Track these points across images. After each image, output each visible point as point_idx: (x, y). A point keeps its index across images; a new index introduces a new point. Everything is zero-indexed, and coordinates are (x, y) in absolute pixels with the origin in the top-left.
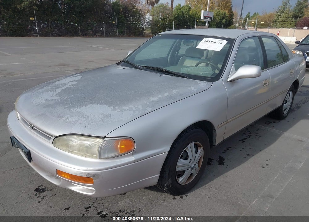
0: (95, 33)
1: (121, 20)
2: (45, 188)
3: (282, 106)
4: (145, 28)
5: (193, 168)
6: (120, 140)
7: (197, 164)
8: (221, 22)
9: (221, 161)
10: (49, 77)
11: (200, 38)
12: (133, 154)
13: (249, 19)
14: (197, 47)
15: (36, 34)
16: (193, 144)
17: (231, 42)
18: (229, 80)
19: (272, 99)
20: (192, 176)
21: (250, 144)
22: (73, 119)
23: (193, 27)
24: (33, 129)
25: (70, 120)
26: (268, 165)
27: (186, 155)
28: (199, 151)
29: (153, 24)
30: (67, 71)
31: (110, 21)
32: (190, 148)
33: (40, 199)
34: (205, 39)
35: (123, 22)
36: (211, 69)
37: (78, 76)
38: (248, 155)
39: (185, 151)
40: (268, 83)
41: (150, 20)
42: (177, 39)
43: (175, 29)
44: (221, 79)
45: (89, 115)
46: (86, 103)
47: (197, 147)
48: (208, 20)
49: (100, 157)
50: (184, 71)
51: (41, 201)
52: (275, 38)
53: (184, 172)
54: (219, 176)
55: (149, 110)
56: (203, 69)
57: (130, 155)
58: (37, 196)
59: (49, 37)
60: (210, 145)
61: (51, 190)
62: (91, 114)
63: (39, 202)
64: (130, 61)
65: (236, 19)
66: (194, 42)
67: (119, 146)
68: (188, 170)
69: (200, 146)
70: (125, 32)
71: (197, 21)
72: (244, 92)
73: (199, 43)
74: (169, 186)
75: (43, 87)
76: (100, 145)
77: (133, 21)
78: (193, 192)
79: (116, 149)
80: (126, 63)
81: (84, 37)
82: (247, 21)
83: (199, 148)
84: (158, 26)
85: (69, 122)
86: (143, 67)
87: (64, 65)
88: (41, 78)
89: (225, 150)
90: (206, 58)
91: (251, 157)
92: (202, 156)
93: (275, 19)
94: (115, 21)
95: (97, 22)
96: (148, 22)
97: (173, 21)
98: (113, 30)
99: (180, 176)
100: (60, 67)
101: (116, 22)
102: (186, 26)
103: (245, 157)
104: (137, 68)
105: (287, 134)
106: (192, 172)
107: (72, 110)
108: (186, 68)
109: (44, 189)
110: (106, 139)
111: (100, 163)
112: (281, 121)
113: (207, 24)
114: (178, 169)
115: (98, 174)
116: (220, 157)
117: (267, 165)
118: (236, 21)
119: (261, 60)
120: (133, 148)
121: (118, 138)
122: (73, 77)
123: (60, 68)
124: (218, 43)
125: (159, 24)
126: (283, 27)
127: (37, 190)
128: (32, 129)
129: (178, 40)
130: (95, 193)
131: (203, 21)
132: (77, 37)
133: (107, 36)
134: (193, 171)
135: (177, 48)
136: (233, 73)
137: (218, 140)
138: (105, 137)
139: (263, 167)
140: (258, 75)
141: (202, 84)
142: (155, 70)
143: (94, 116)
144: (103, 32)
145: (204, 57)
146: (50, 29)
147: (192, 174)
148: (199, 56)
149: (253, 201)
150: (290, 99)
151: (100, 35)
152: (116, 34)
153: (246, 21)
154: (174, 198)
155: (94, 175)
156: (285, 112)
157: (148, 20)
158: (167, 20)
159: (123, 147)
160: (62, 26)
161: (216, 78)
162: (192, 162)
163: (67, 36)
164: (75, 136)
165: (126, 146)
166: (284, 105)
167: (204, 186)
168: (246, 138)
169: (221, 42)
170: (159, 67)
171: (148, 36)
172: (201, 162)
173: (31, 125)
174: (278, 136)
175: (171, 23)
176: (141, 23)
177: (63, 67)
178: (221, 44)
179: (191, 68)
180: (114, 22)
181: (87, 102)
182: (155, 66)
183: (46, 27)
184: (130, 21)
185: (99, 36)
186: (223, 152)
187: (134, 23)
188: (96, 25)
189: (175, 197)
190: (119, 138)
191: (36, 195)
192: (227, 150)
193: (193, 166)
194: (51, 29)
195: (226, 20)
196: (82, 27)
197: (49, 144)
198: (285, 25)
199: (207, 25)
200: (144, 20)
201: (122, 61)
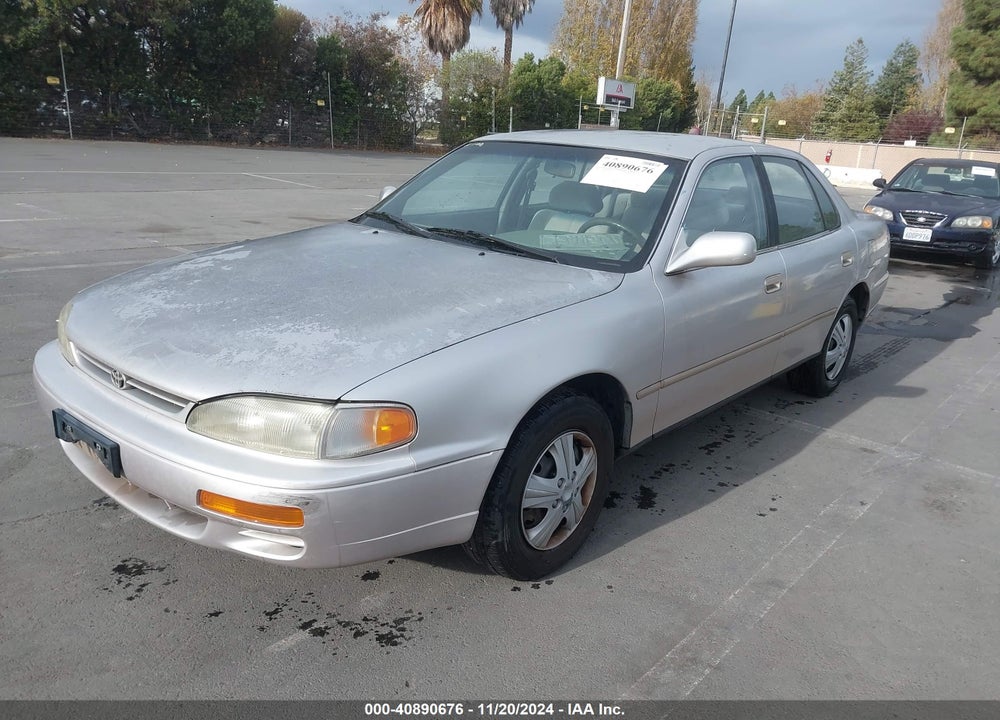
0: (259, 136)
1: (345, 96)
2: (145, 564)
3: (821, 356)
4: (419, 126)
5: (567, 504)
6: (378, 411)
7: (579, 494)
8: (655, 116)
9: (646, 500)
10: (120, 263)
11: (592, 155)
12: (410, 449)
13: (744, 110)
14: (585, 181)
15: (64, 132)
16: (568, 438)
17: (677, 167)
18: (668, 271)
19: (791, 332)
20: (565, 529)
21: (728, 457)
22: (245, 356)
23: (573, 126)
24: (124, 387)
25: (237, 359)
26: (774, 510)
27: (548, 467)
28: (586, 458)
29: (445, 112)
30: (176, 248)
31: (310, 97)
32: (562, 448)
33: (131, 591)
34: (606, 158)
35: (350, 104)
36: (621, 241)
37: (238, 250)
38: (722, 485)
39: (548, 455)
40: (778, 285)
41: (437, 101)
42: (529, 156)
43: (515, 129)
44: (646, 267)
45: (291, 347)
46: (277, 317)
47: (579, 445)
48: (617, 109)
49: (324, 454)
50: (546, 243)
51: (137, 596)
52: (800, 163)
53: (544, 511)
54: (640, 535)
55: (455, 336)
56: (598, 239)
57: (402, 453)
58: (123, 585)
59: (108, 140)
60: (615, 449)
61: (161, 570)
62: (295, 345)
63: (131, 599)
64: (391, 213)
65: (704, 106)
66: (574, 167)
67: (375, 428)
68: (554, 507)
69: (588, 447)
70: (354, 134)
71: (585, 107)
72: (712, 309)
73: (589, 170)
74: (503, 546)
75: (141, 278)
76: (324, 422)
77: (383, 100)
78: (568, 573)
79: (366, 434)
80: (380, 218)
81: (221, 146)
82: (737, 115)
83: (584, 450)
84: (463, 119)
85: (236, 364)
86: (429, 230)
87: (163, 230)
88: (93, 265)
89: (656, 472)
90: (610, 215)
91: (727, 491)
92: (592, 474)
93: (820, 113)
94: (324, 99)
95: (265, 100)
96: (428, 107)
97: (508, 107)
98: (319, 126)
99: (531, 524)
100: (155, 234)
101: (327, 103)
102: (551, 122)
103: (713, 491)
104: (413, 232)
105: (831, 434)
106: (565, 515)
107: (240, 333)
108: (553, 237)
109: (142, 566)
110: (340, 405)
111: (325, 470)
112: (818, 400)
113: (614, 120)
114: (527, 503)
115: (317, 499)
116: (642, 488)
117: (771, 509)
118: (705, 115)
119: (761, 223)
120: (412, 433)
121: (372, 405)
122: (227, 252)
123: (154, 238)
124: (641, 169)
125: (465, 114)
126: (844, 138)
127: (121, 569)
128: (122, 386)
129: (530, 160)
130: (305, 555)
131: (602, 109)
132: (201, 144)
133: (299, 146)
134: (569, 514)
135: (526, 184)
136: (680, 252)
137: (637, 436)
138: (339, 401)
139: (761, 515)
140: (747, 260)
141: (598, 279)
142: (463, 239)
143: (304, 348)
144: (283, 131)
145: (603, 213)
146: (111, 115)
147: (564, 520)
148: (589, 209)
149: (730, 594)
150: (843, 336)
151: (275, 143)
152: (328, 139)
153: (733, 117)
154: (515, 589)
155: (307, 502)
156: (831, 376)
157: (430, 101)
158: (490, 104)
159: (384, 428)
160: (150, 109)
161: (634, 263)
162: (565, 485)
163: (167, 141)
164: (252, 401)
165: (392, 425)
166: (829, 353)
167: (598, 560)
168: (720, 443)
169: (650, 167)
170: (476, 230)
171: (428, 151)
172: (591, 492)
173: (120, 376)
174: (807, 438)
175: (501, 111)
176: (409, 107)
177: (161, 234)
178: (649, 174)
179: (568, 236)
180: (321, 103)
181: (280, 314)
182: (465, 230)
183: (99, 109)
184: (374, 101)
185: (273, 145)
186: (652, 478)
187: (386, 106)
188: (263, 110)
189: (519, 584)
190: (376, 405)
191: (120, 582)
192: (664, 473)
193: (567, 497)
194: (116, 115)
195: (673, 110)
196: (215, 112)
197: (175, 423)
198: (850, 133)
199: (616, 122)
200: (417, 100)
201: (367, 214)
